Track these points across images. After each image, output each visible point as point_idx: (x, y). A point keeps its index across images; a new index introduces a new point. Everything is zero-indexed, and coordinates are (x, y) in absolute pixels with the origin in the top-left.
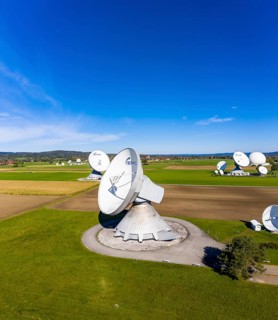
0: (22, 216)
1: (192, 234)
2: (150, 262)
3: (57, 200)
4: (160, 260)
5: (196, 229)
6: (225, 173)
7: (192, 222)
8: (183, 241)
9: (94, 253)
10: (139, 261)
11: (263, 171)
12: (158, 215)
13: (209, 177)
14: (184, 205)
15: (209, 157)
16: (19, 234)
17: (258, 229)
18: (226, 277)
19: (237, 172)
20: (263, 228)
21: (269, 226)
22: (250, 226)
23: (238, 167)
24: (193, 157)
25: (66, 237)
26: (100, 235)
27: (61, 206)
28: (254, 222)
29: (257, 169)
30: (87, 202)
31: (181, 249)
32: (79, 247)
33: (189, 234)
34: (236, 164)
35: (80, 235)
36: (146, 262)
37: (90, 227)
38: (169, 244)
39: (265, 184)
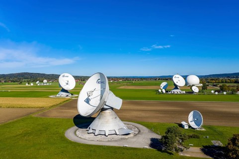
0: (16, 121)
1: (142, 131)
2: (115, 147)
3: (38, 111)
4: (122, 146)
5: (144, 128)
6: (167, 92)
7: (142, 125)
8: (135, 135)
9: (75, 143)
10: (107, 146)
11: (196, 90)
12: (118, 118)
13: (154, 95)
14: (135, 114)
15: (155, 78)
16: (18, 133)
17: (186, 127)
18: (166, 154)
19: (175, 91)
20: (190, 127)
21: (193, 125)
22: (181, 126)
23: (176, 87)
24: (142, 78)
25: (54, 134)
26: (77, 133)
27: (44, 115)
28: (184, 123)
29: (191, 88)
30: (62, 112)
31: (134, 140)
32: (64, 140)
33: (139, 131)
34: (175, 85)
35: (63, 133)
36: (112, 147)
37: (69, 128)
38: (126, 137)
39: (196, 99)
